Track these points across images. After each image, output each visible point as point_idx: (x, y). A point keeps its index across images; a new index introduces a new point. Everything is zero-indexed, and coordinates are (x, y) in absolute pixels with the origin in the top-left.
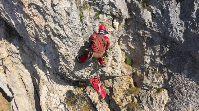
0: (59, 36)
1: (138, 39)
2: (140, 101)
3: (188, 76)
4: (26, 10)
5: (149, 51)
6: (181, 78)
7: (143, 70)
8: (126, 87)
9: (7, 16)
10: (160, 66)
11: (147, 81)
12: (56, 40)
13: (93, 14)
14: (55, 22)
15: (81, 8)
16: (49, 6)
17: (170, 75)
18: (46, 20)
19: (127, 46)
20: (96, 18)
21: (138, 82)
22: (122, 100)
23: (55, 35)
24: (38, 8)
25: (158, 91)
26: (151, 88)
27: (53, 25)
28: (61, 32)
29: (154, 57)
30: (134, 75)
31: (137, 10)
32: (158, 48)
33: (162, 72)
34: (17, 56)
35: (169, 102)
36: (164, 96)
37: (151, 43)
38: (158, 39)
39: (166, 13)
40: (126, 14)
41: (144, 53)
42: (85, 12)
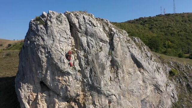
0: (69, 86)
1: (84, 85)
2: (86, 100)
3: (94, 91)
4: (61, 81)
5: (86, 88)
6: (93, 92)
7: (85, 92)
8: (82, 98)
9: (50, 84)
10: (89, 90)
11: (87, 94)
12: (68, 87)
13: (76, 81)
14: (69, 83)
15: (74, 80)
16: (68, 80)
17: (91, 92)
18: (66, 83)
19: (82, 87)
20: (77, 81)
21: (85, 96)
22: (81, 102)
23: (68, 85)
24: (64, 81)
25: (89, 96)
26: (88, 96)
27: (68, 84)
28: (70, 85)
29: (87, 89)
30: (83, 94)
31: (83, 80)
32: (88, 86)
33: (89, 92)
34: (45, 97)
35: (92, 99)
36: (91, 97)
37: (86, 86)
38: (87, 85)
39: (88, 80)
40: (82, 81)
41: (85, 88)
42: (74, 81)
